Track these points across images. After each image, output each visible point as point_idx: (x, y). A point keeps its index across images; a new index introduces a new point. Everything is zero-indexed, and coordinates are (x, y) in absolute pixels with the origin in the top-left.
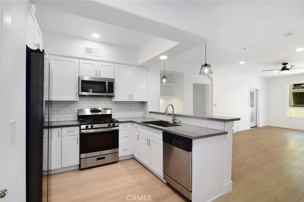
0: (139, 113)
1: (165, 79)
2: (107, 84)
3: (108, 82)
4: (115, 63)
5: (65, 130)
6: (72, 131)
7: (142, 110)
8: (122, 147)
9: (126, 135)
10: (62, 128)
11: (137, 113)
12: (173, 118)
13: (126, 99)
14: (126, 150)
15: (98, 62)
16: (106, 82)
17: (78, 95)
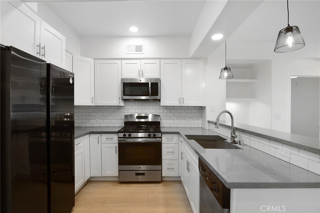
0: (197, 121)
1: (228, 72)
2: (150, 86)
3: (151, 83)
4: (160, 59)
5: (104, 136)
6: (111, 138)
7: (201, 118)
8: (166, 164)
9: (171, 150)
10: (102, 134)
11: (193, 121)
12: (231, 134)
13: (176, 103)
14: (172, 170)
15: (142, 60)
16: (149, 83)
17: (121, 100)
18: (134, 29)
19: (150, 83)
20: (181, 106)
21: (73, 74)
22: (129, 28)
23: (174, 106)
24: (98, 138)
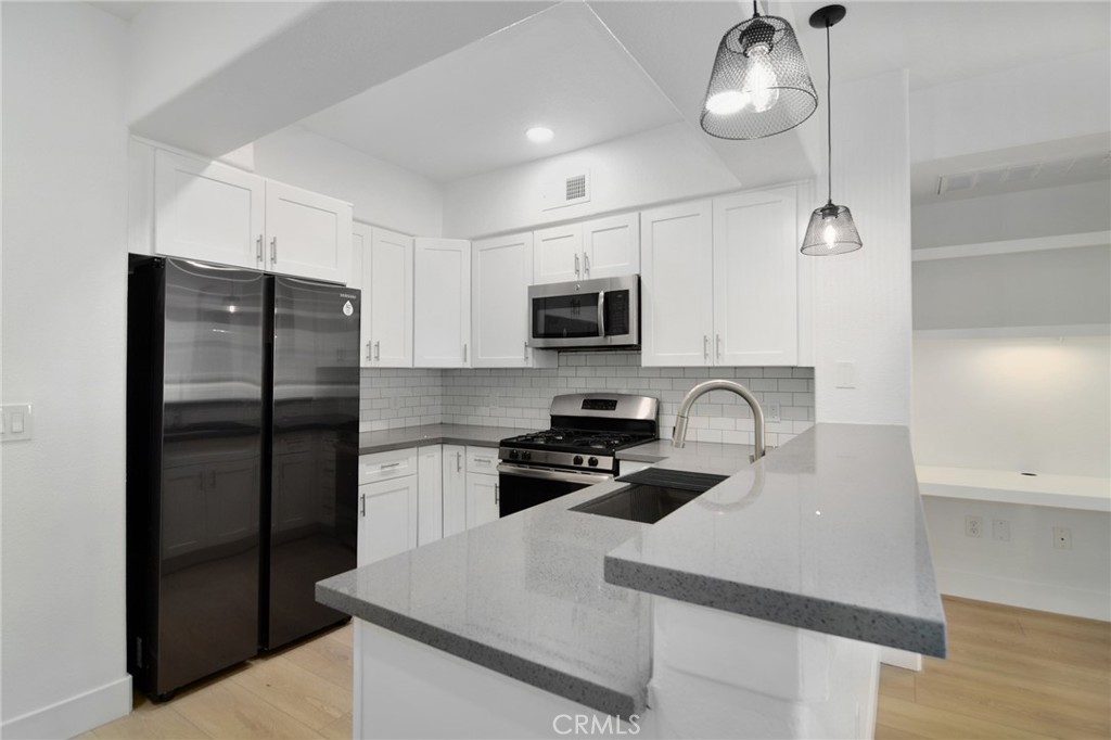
2: (601, 301)
3: (605, 294)
4: (640, 208)
5: (471, 453)
6: (487, 460)
10: (467, 447)
16: (598, 294)
17: (530, 350)
18: (539, 135)
19: (602, 294)
20: (709, 368)
21: (357, 293)
22: (525, 133)
23: (684, 368)
24: (459, 456)
